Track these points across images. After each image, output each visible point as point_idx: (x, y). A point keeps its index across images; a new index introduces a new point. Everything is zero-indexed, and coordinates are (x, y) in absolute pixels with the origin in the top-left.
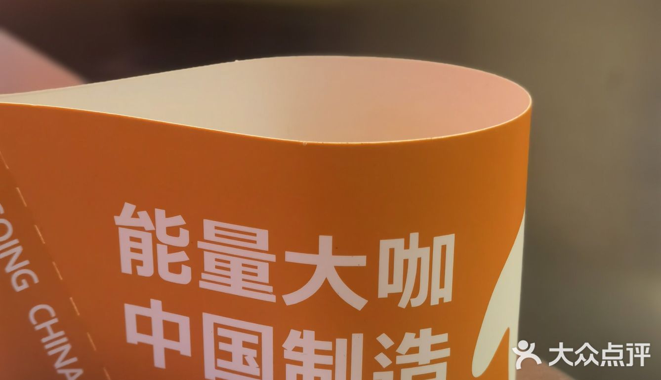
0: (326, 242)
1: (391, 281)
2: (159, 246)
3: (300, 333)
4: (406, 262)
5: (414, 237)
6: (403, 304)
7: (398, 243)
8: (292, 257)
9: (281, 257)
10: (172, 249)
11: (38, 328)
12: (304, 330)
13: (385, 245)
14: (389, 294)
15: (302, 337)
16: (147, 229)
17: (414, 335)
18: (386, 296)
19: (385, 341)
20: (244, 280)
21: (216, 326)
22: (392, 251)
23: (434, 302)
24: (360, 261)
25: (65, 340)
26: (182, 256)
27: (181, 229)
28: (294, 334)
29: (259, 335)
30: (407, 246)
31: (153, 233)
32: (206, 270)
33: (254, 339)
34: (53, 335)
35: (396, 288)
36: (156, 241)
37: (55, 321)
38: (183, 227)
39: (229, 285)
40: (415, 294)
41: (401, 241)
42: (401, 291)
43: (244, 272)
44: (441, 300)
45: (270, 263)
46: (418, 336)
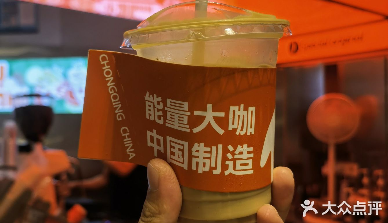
0: (210, 106)
1: (233, 124)
2: (155, 108)
3: (198, 144)
4: (239, 116)
5: (242, 106)
6: (237, 133)
7: (237, 108)
8: (197, 113)
9: (192, 113)
10: (159, 110)
11: (123, 135)
12: (200, 143)
13: (232, 108)
14: (233, 129)
15: (199, 146)
16: (152, 102)
17: (241, 146)
18: (231, 129)
19: (231, 148)
20: (179, 123)
21: (171, 141)
22: (234, 111)
23: (248, 134)
24: (222, 114)
25: (131, 142)
26: (161, 113)
27: (161, 102)
28: (196, 145)
29: (183, 145)
30: (239, 110)
31: (154, 103)
32: (168, 119)
33: (181, 147)
34: (127, 139)
35: (235, 126)
36: (154, 107)
37: (128, 134)
38: (161, 101)
39: (174, 125)
40: (242, 129)
41: (238, 107)
42: (237, 128)
43: (179, 120)
44: (251, 133)
45: (188, 116)
46: (242, 147)
